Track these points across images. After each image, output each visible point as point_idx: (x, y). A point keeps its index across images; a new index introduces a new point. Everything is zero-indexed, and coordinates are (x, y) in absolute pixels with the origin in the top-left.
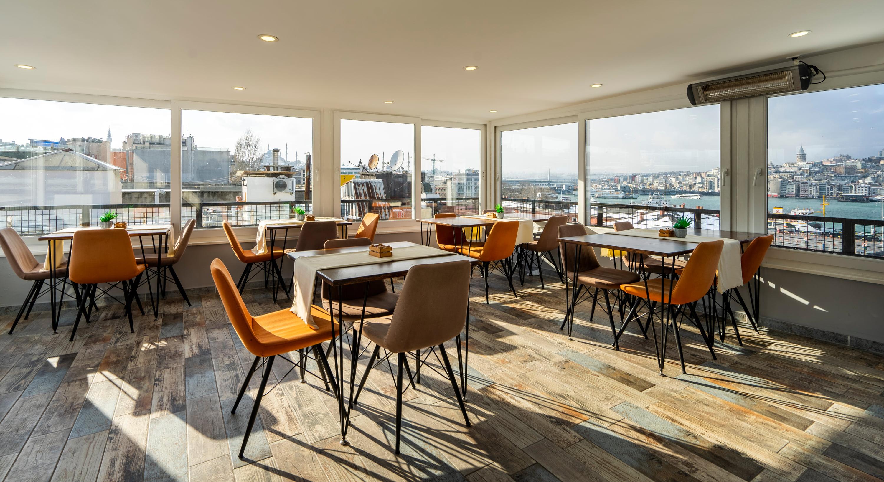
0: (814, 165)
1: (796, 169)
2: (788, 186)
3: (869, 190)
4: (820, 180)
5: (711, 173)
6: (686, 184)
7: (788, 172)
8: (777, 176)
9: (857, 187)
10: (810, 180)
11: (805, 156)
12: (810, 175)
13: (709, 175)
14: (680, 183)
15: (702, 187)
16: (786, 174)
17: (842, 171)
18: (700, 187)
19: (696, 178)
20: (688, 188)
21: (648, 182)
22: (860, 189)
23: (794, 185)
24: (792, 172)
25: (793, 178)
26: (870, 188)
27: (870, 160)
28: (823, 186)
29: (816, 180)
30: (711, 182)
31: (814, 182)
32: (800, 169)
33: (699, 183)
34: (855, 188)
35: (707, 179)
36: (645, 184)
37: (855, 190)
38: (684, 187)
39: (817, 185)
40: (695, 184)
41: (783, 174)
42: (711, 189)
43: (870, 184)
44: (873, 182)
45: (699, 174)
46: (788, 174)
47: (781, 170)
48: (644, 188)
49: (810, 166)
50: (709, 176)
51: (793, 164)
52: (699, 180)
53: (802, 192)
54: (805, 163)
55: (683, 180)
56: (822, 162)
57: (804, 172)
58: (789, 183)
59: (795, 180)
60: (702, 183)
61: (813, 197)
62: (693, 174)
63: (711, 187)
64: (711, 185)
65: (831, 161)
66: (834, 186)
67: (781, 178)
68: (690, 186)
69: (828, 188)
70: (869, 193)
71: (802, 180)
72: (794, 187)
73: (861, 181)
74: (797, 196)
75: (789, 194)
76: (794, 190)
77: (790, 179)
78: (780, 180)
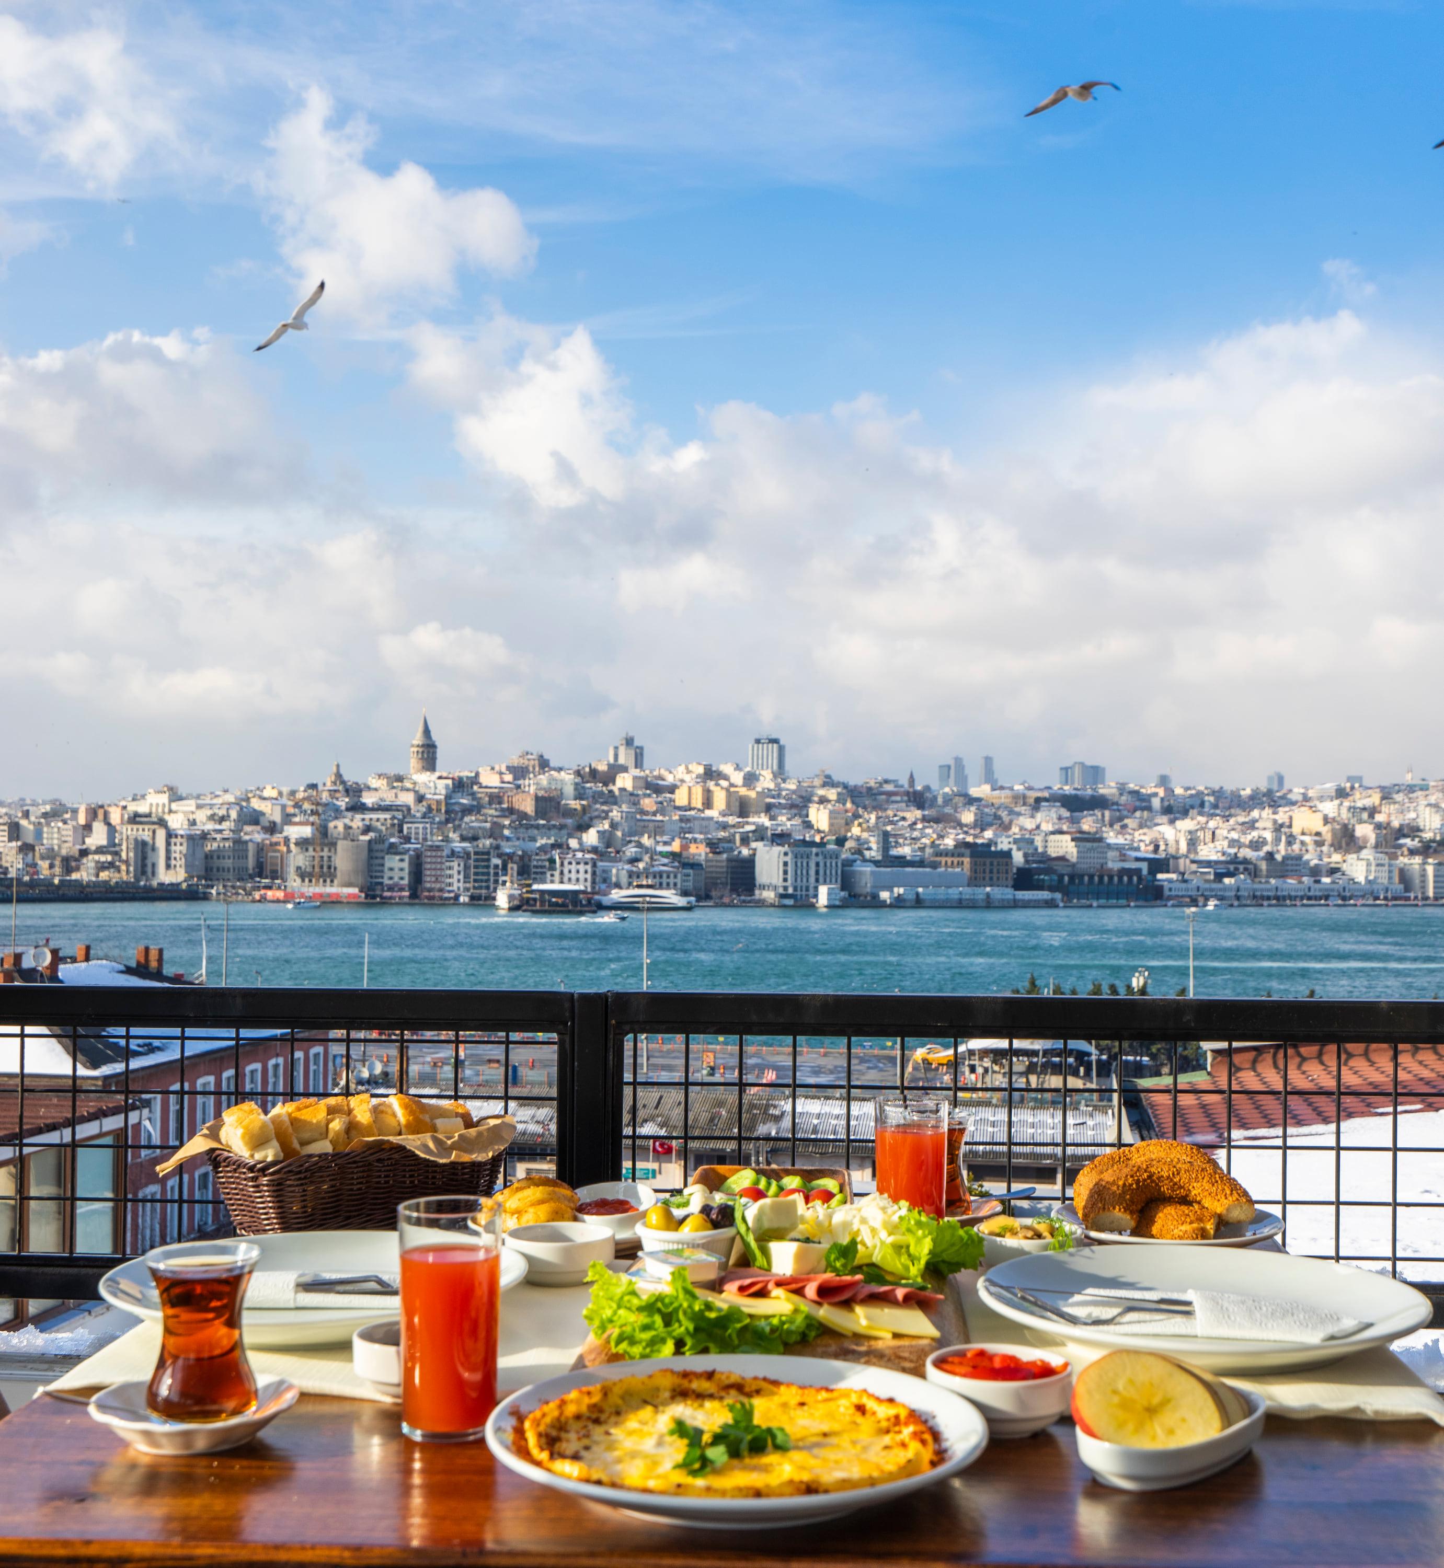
0: (460, 785)
1: (407, 799)
2: (393, 862)
3: (594, 873)
4: (475, 838)
5: (142, 808)
6: (50, 855)
7: (387, 809)
8: (357, 821)
9: (566, 863)
10: (447, 840)
11: (434, 753)
12: (447, 821)
13: (136, 815)
14: (27, 848)
15: (111, 865)
16: (382, 816)
17: (528, 807)
18: (102, 867)
19: (88, 828)
20: (57, 870)
22: (573, 867)
23: (406, 857)
24: (397, 808)
25: (401, 831)
26: (595, 865)
27: (594, 774)
28: (484, 856)
29: (463, 839)
30: (144, 844)
31: (458, 845)
32: (420, 798)
33: (100, 850)
34: (562, 864)
35: (128, 832)
37: (562, 873)
38: (44, 865)
39: (468, 855)
40: (84, 853)
41: (374, 816)
42: (144, 873)
43: (594, 850)
44: (601, 846)
45: (99, 812)
46: (387, 816)
47: (368, 799)
49: (447, 786)
50: (135, 819)
51: (400, 779)
52: (98, 837)
53: (428, 882)
54: (434, 777)
55: (39, 834)
56: (477, 774)
57: (430, 809)
58: (393, 849)
59: (408, 839)
60: (111, 847)
61: (457, 897)
62: (75, 811)
63: (144, 866)
64: (144, 858)
65: (501, 773)
66: (510, 856)
67: (367, 829)
68: (66, 860)
69: (496, 866)
70: (594, 882)
71: (425, 839)
72: (406, 865)
73: (573, 843)
74: (414, 895)
75: (391, 888)
76: (406, 874)
77: (392, 835)
78: (366, 838)
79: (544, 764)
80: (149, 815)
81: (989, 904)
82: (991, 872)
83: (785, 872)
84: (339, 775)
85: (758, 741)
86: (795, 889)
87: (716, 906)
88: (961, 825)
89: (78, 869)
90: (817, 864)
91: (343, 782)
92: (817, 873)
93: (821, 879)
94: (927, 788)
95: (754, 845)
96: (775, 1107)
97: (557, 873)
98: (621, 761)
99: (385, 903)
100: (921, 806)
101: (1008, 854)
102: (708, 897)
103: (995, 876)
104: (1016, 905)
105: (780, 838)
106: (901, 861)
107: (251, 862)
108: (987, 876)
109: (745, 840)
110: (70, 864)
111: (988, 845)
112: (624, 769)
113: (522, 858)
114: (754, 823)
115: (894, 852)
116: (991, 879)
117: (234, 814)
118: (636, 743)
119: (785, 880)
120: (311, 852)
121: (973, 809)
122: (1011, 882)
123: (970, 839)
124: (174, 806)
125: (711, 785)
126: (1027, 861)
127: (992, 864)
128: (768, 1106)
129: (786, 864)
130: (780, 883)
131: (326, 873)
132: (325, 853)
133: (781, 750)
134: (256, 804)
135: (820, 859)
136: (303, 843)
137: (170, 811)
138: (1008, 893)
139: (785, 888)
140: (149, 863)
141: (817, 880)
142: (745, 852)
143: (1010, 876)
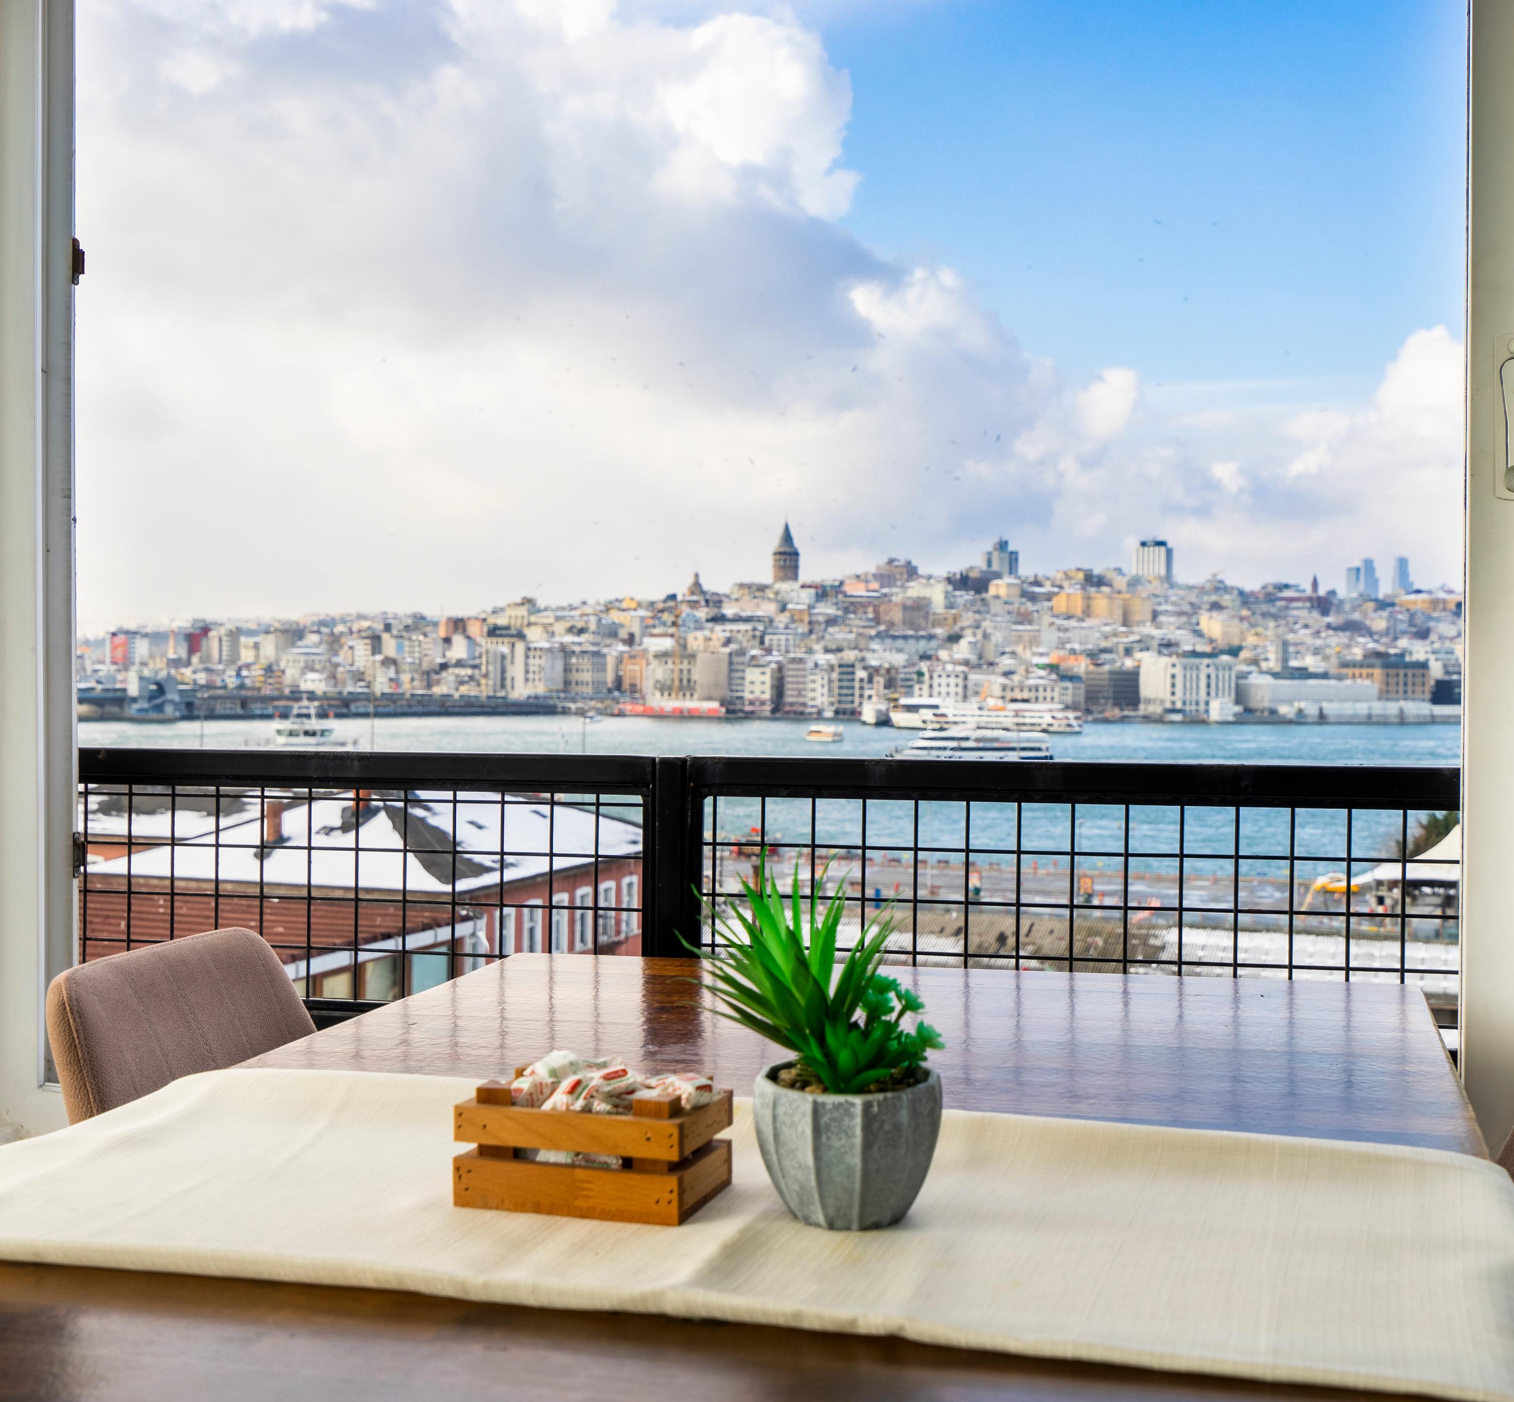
0: (822, 594)
1: (769, 609)
2: (752, 674)
3: (965, 687)
4: (840, 650)
5: (502, 620)
6: (412, 670)
7: (748, 620)
8: (720, 632)
9: (935, 675)
10: (810, 651)
11: (797, 561)
12: (811, 632)
13: (496, 627)
14: (389, 663)
15: (471, 678)
16: (743, 627)
17: (896, 616)
18: (463, 679)
19: (447, 641)
20: (418, 684)
21: (257, 657)
22: (944, 680)
23: (768, 671)
24: (759, 619)
25: (762, 642)
26: (966, 678)
27: (965, 580)
28: (847, 669)
29: (827, 650)
30: (503, 657)
31: (822, 658)
32: (783, 608)
33: (459, 664)
34: (931, 678)
35: (488, 645)
36: (248, 666)
37: (931, 686)
38: (405, 678)
39: (832, 668)
40: (444, 667)
41: (735, 627)
42: (503, 686)
43: (966, 663)
44: (973, 658)
45: (458, 625)
46: (748, 627)
47: (729, 610)
48: (242, 687)
49: (810, 596)
50: (495, 631)
51: (761, 587)
52: (458, 650)
53: (790, 697)
54: (796, 585)
55: (400, 648)
56: (842, 581)
57: (792, 619)
58: (754, 662)
59: (769, 651)
60: (471, 660)
61: (820, 713)
62: (436, 626)
63: (503, 679)
64: (503, 671)
65: (867, 580)
66: (877, 670)
67: (728, 642)
68: (427, 674)
69: (862, 680)
70: (965, 696)
71: (787, 651)
72: (767, 678)
73: (943, 654)
74: (774, 711)
75: (752, 703)
76: (767, 688)
77: (753, 647)
78: (727, 650)
79: (911, 572)
80: (507, 628)
81: (1402, 721)
82: (1405, 684)
83: (1173, 685)
84: (697, 587)
85: (1143, 544)
86: (1184, 703)
87: (1096, 721)
88: (1370, 633)
89: (438, 682)
90: (1209, 677)
91: (703, 593)
92: (1209, 686)
93: (1213, 693)
94: (1333, 593)
95: (1138, 655)
97: (925, 687)
98: (995, 567)
99: (749, 716)
100: (1325, 612)
101: (1424, 665)
102: (1088, 711)
103: (1410, 689)
104: (1433, 720)
105: (1167, 646)
106: (1303, 674)
107: (610, 677)
108: (1401, 689)
109: (1128, 652)
110: (431, 676)
111: (1402, 655)
112: (998, 576)
113: (888, 671)
114: (1139, 633)
115: (1294, 663)
116: (1405, 692)
117: (593, 626)
118: (1011, 547)
119: (1173, 694)
120: (670, 665)
121: (1385, 614)
122: (1428, 696)
123: (1381, 648)
124: (533, 619)
125: (1093, 590)
126: (1448, 673)
127: (1406, 675)
128: (1147, 936)
129: (1173, 676)
130: (1168, 697)
131: (686, 687)
132: (685, 666)
133: (1169, 553)
134: (615, 616)
135: (1212, 670)
136: (663, 656)
137: (529, 624)
138: (1425, 708)
139: (1173, 703)
140: (508, 676)
141: (1208, 694)
142: (1129, 663)
143: (1428, 689)
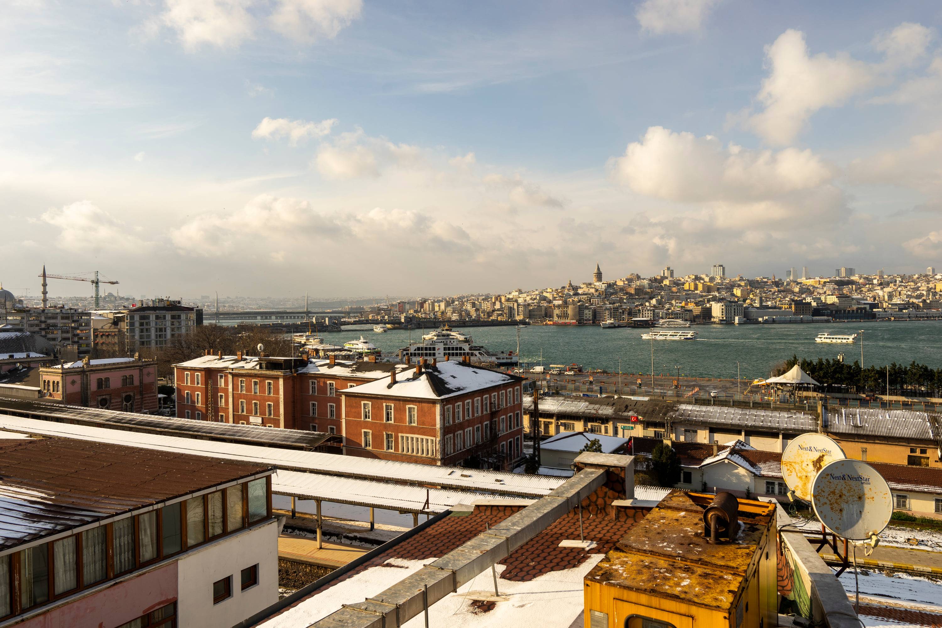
0: (610, 286)
1: (592, 291)
2: (586, 311)
3: (654, 314)
4: (614, 303)
5: (511, 297)
6: (483, 312)
7: (586, 294)
8: (576, 299)
9: (644, 311)
10: (605, 304)
11: (601, 276)
12: (605, 298)
13: (509, 299)
14: (477, 310)
15: (501, 314)
16: (584, 297)
17: (633, 292)
18: (499, 315)
19: (495, 303)
20: (486, 316)
21: (439, 309)
22: (646, 312)
23: (591, 310)
24: (589, 294)
25: (590, 302)
26: (654, 311)
27: (656, 279)
28: (616, 309)
29: (610, 303)
30: (511, 308)
31: (608, 306)
32: (597, 290)
33: (498, 310)
35: (507, 304)
36: (437, 312)
37: (643, 315)
38: (482, 315)
39: (611, 309)
40: (494, 311)
41: (582, 297)
42: (511, 317)
43: (654, 306)
44: (657, 305)
45: (498, 298)
46: (586, 297)
47: (580, 291)
48: (435, 318)
49: (605, 286)
50: (508, 300)
51: (590, 284)
52: (498, 306)
53: (598, 318)
54: (601, 283)
55: (481, 305)
56: (616, 282)
57: (600, 293)
58: (587, 308)
59: (592, 304)
60: (501, 309)
62: (492, 298)
63: (511, 314)
64: (511, 312)
65: (624, 281)
66: (625, 309)
67: (580, 301)
68: (488, 313)
69: (621, 312)
70: (654, 317)
71: (598, 304)
72: (591, 312)
73: (647, 304)
74: (594, 322)
75: (586, 320)
76: (591, 316)
77: (587, 303)
78: (579, 304)
79: (638, 277)
80: (512, 299)
81: (802, 322)
82: (803, 310)
83: (722, 312)
84: (570, 284)
85: (715, 266)
86: (726, 318)
87: (697, 324)
88: (793, 292)
89: (492, 316)
90: (735, 309)
91: (572, 286)
92: (735, 312)
93: (736, 314)
94: (780, 280)
95: (711, 303)
96: (676, 407)
97: (641, 314)
98: (666, 275)
99: (584, 325)
100: (777, 286)
101: (810, 303)
102: (695, 321)
103: (805, 311)
104: (813, 322)
105: (720, 300)
106: (767, 307)
107: (543, 313)
108: (802, 312)
109: (709, 301)
110: (489, 314)
111: (802, 300)
112: (667, 278)
113: (629, 309)
114: (713, 295)
115: (764, 304)
116: (803, 313)
117: (538, 298)
118: (671, 269)
119: (722, 315)
120: (561, 309)
121: (798, 286)
122: (811, 314)
123: (796, 298)
124: (520, 296)
125: (697, 282)
126: (818, 306)
127: (803, 307)
128: (673, 406)
129: (722, 309)
130: (721, 316)
131: (566, 316)
132: (565, 309)
133: (724, 269)
134: (545, 294)
135: (736, 307)
136: (559, 306)
137: (519, 297)
138: (810, 317)
139: (723, 318)
140: (512, 313)
141: (735, 315)
142: (708, 305)
143: (811, 311)
